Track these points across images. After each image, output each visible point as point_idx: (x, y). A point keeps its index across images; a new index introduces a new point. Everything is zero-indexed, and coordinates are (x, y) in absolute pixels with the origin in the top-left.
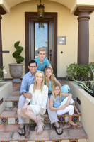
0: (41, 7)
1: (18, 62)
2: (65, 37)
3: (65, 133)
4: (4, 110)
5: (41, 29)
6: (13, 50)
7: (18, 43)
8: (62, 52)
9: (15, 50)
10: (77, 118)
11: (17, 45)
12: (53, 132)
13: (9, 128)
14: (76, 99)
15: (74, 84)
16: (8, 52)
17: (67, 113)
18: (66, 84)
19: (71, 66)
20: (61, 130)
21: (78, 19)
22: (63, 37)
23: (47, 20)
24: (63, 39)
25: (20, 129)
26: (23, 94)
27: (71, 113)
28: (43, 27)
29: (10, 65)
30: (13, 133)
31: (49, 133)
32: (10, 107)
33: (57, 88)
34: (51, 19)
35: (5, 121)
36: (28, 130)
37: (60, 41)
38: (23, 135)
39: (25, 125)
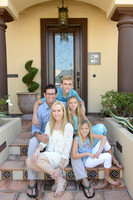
0: (63, 10)
1: (31, 90)
2: (99, 54)
3: (98, 196)
4: (8, 160)
5: (64, 42)
6: (24, 73)
7: (30, 63)
8: (94, 76)
9: (26, 72)
10: (117, 173)
11: (28, 65)
12: (80, 194)
13: (14, 186)
14: (115, 144)
15: (113, 121)
16: (17, 76)
17: (101, 166)
18: (101, 122)
19: (107, 95)
20: (91, 190)
21: (118, 26)
22: (96, 53)
23: (73, 30)
24: (97, 56)
25: (29, 187)
26: (35, 135)
27: (108, 165)
28: (67, 39)
29: (19, 95)
30: (19, 194)
31: (74, 195)
32: (17, 156)
33: (85, 125)
34: (78, 28)
35: (7, 175)
36: (42, 190)
37: (92, 60)
38: (34, 197)
39: (37, 182)
